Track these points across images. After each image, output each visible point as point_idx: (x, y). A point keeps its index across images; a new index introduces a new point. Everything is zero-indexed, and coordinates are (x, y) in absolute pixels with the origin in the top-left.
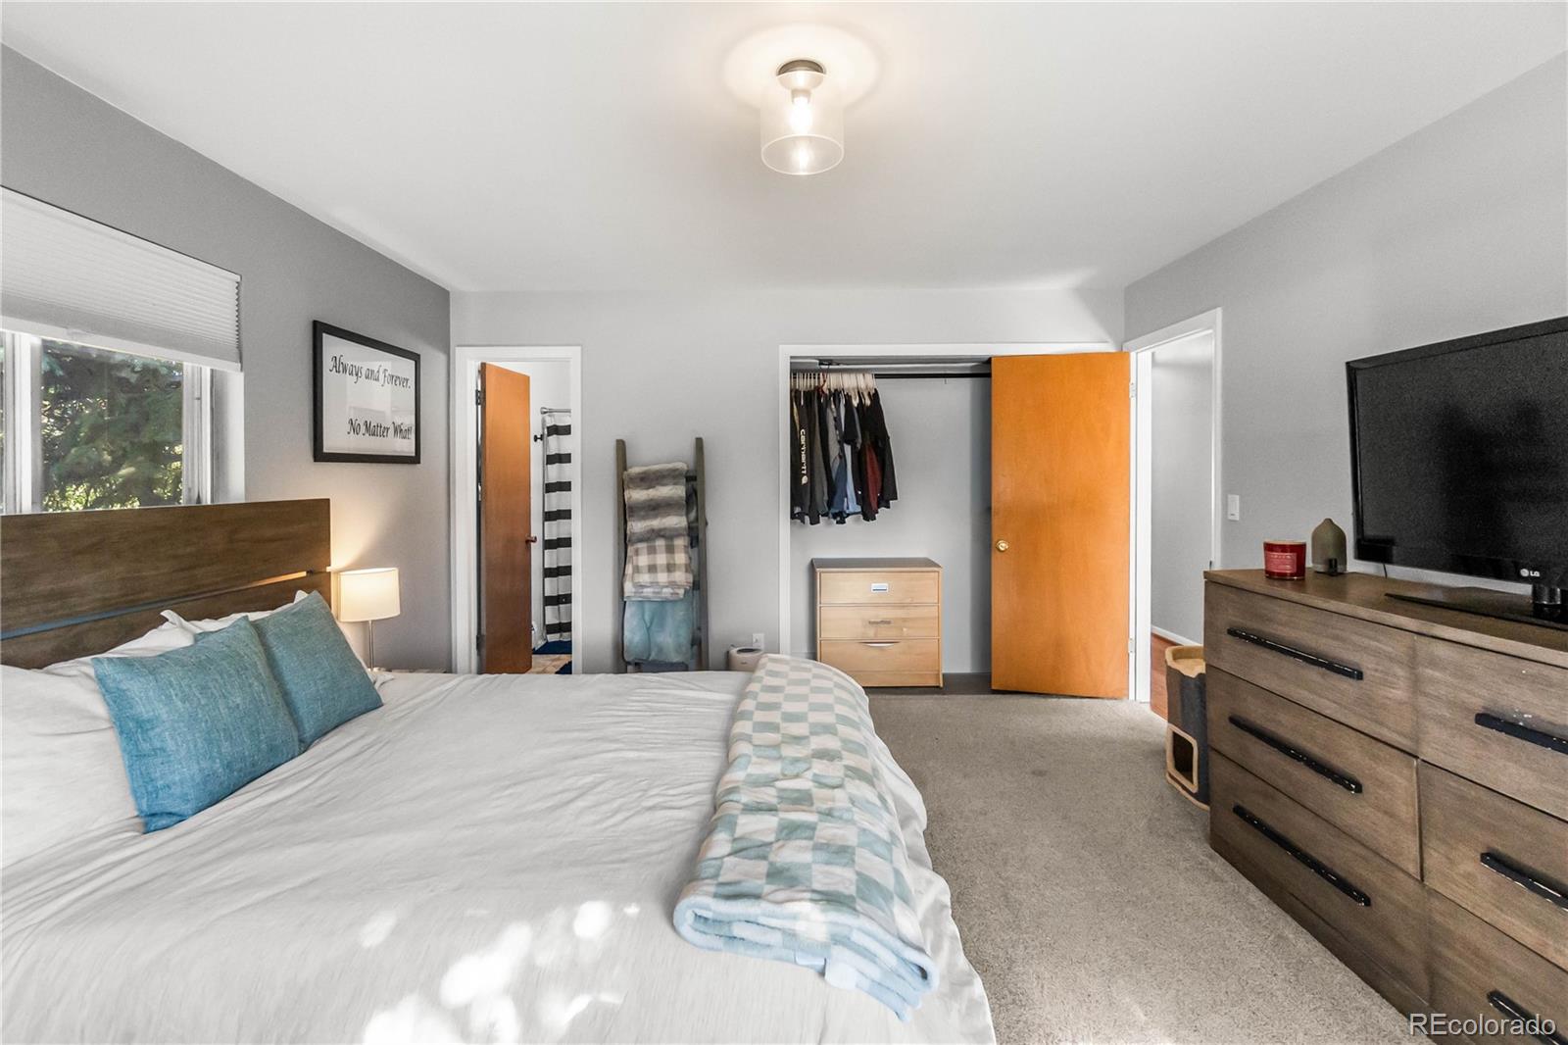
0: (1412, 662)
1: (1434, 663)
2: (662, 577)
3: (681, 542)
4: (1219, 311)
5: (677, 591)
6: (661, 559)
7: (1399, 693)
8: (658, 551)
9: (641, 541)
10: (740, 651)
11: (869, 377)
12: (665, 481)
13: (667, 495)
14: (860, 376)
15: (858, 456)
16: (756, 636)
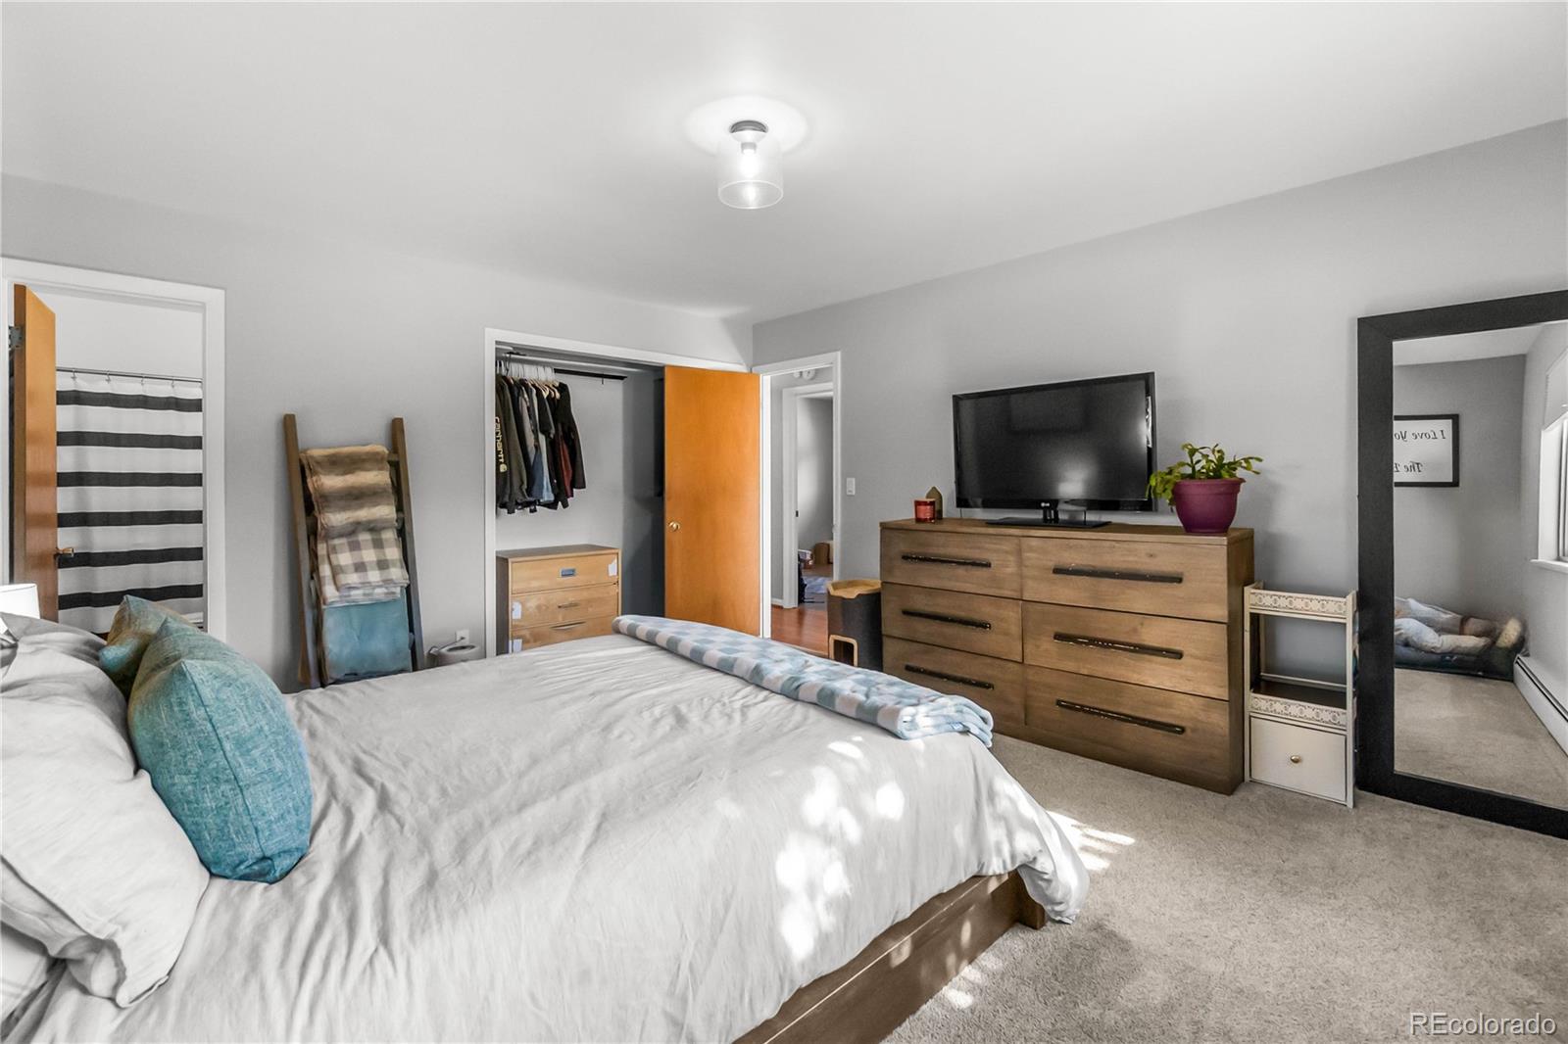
0: (1019, 552)
1: (1031, 549)
2: (374, 576)
3: (390, 535)
4: (839, 353)
5: (393, 590)
6: (369, 555)
7: (1011, 569)
8: (362, 547)
9: (341, 536)
10: (451, 650)
11: (549, 370)
12: (367, 465)
13: (372, 482)
14: (541, 369)
15: (552, 445)
16: (460, 634)
